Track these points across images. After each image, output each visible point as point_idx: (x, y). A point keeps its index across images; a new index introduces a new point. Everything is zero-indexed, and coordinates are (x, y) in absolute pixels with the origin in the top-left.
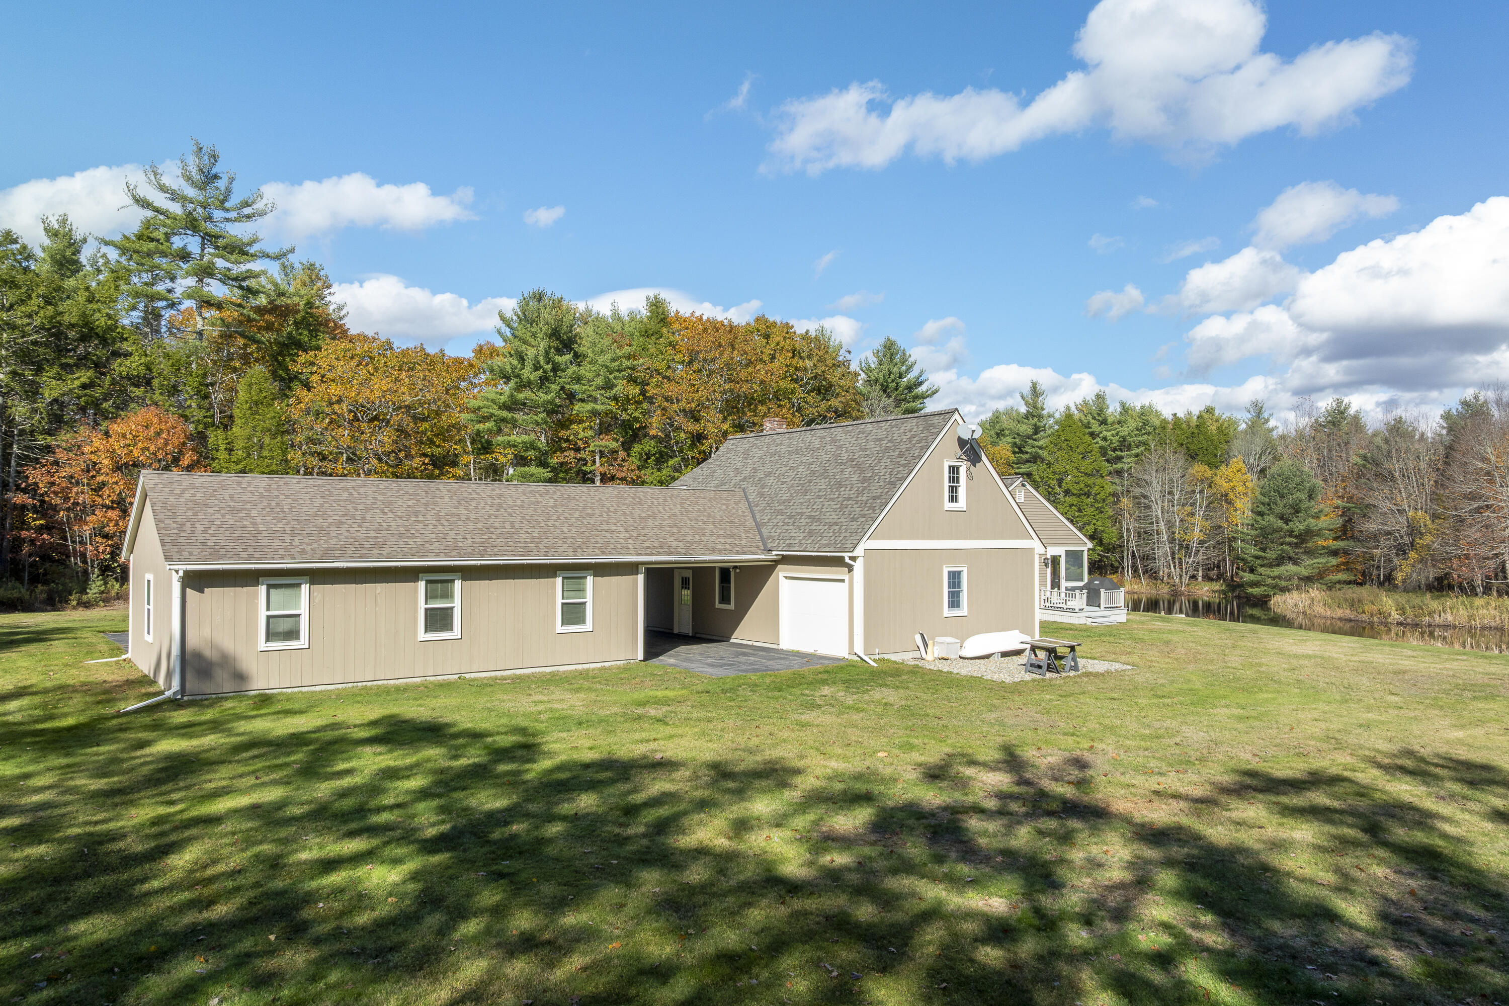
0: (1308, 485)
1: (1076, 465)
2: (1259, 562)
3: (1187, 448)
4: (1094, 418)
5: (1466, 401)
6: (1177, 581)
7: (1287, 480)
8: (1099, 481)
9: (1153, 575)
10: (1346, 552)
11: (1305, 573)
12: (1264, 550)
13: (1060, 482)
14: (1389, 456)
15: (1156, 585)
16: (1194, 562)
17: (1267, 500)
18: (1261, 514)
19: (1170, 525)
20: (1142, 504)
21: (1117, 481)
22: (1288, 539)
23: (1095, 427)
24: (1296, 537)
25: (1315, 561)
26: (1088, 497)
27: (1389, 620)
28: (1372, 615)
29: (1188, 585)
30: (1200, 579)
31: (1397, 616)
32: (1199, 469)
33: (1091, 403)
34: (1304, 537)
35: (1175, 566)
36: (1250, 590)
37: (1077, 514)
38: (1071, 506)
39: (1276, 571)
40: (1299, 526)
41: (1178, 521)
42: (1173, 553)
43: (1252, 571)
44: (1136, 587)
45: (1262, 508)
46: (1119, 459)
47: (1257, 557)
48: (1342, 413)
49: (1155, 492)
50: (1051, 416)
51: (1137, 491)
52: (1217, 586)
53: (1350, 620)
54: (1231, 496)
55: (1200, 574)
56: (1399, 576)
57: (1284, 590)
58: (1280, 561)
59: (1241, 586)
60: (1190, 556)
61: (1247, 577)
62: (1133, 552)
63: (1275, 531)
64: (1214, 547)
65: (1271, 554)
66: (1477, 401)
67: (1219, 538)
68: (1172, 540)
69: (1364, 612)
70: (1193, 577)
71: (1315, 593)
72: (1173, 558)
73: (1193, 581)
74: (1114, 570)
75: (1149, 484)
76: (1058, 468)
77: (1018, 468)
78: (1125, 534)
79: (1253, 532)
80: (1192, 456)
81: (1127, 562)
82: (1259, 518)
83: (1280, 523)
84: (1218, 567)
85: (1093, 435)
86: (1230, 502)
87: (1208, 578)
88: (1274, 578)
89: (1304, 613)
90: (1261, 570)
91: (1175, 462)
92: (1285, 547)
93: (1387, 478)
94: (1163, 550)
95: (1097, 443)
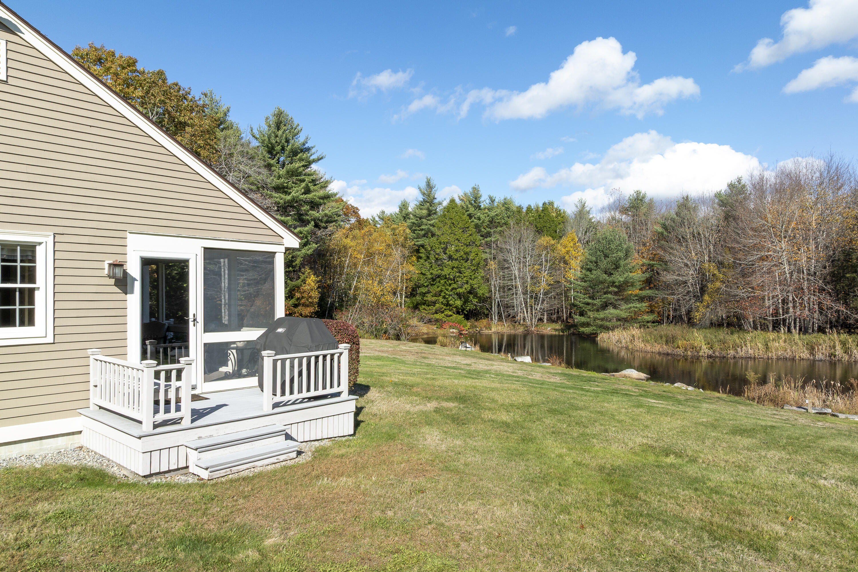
0: (625, 246)
1: (457, 237)
2: (589, 307)
3: (536, 226)
4: (471, 204)
5: (731, 184)
6: (529, 323)
7: (610, 242)
8: (475, 249)
9: (512, 319)
10: (650, 298)
11: (624, 315)
12: (592, 298)
13: (445, 249)
14: (682, 224)
15: (514, 326)
16: (541, 309)
17: (594, 259)
18: (590, 270)
19: (523, 279)
20: (504, 266)
21: (488, 250)
22: (611, 289)
23: (472, 210)
24: (616, 286)
25: (632, 305)
26: (466, 262)
27: (701, 354)
28: (686, 350)
29: (537, 326)
30: (545, 320)
31: (706, 351)
32: (545, 240)
33: (470, 194)
34: (621, 287)
35: (527, 312)
36: (582, 329)
37: (458, 274)
38: (453, 268)
39: (601, 315)
40: (619, 278)
41: (529, 278)
42: (526, 303)
43: (582, 314)
44: (500, 328)
45: (591, 266)
46: (488, 235)
47: (588, 304)
48: (641, 200)
49: (512, 258)
50: (440, 204)
51: (500, 257)
52: (558, 326)
53: (668, 354)
54: (567, 257)
55: (545, 317)
56: (697, 315)
57: (607, 329)
58: (605, 306)
59: (574, 326)
60: (538, 304)
61: (578, 319)
62: (498, 302)
63: (602, 283)
64: (555, 298)
65: (598, 302)
66: (740, 184)
67: (558, 291)
68: (525, 293)
69: (678, 347)
70: (541, 320)
71: (636, 331)
72: (526, 307)
73: (540, 323)
74: (487, 316)
75: (509, 251)
76: (443, 239)
77: (417, 241)
78: (493, 289)
79: (583, 284)
80: (539, 231)
81: (495, 309)
82: (588, 273)
83: (605, 276)
84: (558, 312)
85: (470, 216)
86: (566, 263)
87: (551, 320)
88: (602, 320)
89: (627, 348)
90: (590, 314)
91: (528, 234)
92: (609, 296)
93: (681, 240)
94: (519, 300)
95: (473, 222)
